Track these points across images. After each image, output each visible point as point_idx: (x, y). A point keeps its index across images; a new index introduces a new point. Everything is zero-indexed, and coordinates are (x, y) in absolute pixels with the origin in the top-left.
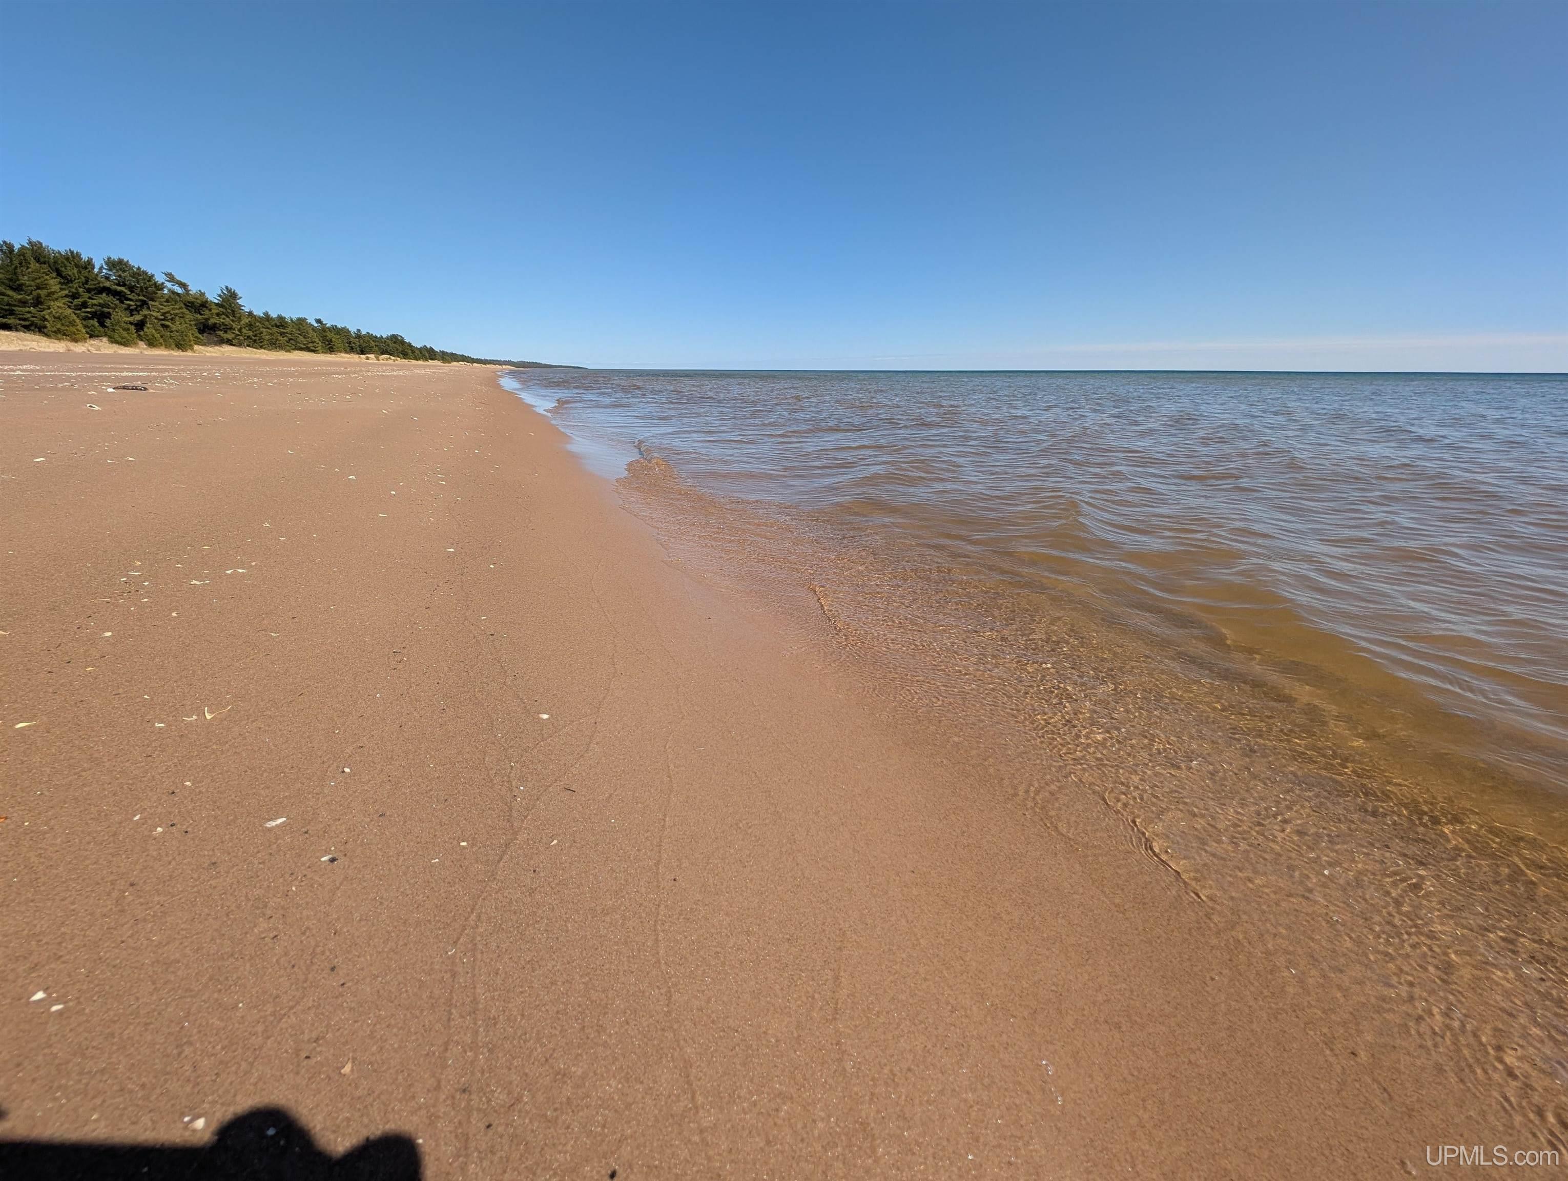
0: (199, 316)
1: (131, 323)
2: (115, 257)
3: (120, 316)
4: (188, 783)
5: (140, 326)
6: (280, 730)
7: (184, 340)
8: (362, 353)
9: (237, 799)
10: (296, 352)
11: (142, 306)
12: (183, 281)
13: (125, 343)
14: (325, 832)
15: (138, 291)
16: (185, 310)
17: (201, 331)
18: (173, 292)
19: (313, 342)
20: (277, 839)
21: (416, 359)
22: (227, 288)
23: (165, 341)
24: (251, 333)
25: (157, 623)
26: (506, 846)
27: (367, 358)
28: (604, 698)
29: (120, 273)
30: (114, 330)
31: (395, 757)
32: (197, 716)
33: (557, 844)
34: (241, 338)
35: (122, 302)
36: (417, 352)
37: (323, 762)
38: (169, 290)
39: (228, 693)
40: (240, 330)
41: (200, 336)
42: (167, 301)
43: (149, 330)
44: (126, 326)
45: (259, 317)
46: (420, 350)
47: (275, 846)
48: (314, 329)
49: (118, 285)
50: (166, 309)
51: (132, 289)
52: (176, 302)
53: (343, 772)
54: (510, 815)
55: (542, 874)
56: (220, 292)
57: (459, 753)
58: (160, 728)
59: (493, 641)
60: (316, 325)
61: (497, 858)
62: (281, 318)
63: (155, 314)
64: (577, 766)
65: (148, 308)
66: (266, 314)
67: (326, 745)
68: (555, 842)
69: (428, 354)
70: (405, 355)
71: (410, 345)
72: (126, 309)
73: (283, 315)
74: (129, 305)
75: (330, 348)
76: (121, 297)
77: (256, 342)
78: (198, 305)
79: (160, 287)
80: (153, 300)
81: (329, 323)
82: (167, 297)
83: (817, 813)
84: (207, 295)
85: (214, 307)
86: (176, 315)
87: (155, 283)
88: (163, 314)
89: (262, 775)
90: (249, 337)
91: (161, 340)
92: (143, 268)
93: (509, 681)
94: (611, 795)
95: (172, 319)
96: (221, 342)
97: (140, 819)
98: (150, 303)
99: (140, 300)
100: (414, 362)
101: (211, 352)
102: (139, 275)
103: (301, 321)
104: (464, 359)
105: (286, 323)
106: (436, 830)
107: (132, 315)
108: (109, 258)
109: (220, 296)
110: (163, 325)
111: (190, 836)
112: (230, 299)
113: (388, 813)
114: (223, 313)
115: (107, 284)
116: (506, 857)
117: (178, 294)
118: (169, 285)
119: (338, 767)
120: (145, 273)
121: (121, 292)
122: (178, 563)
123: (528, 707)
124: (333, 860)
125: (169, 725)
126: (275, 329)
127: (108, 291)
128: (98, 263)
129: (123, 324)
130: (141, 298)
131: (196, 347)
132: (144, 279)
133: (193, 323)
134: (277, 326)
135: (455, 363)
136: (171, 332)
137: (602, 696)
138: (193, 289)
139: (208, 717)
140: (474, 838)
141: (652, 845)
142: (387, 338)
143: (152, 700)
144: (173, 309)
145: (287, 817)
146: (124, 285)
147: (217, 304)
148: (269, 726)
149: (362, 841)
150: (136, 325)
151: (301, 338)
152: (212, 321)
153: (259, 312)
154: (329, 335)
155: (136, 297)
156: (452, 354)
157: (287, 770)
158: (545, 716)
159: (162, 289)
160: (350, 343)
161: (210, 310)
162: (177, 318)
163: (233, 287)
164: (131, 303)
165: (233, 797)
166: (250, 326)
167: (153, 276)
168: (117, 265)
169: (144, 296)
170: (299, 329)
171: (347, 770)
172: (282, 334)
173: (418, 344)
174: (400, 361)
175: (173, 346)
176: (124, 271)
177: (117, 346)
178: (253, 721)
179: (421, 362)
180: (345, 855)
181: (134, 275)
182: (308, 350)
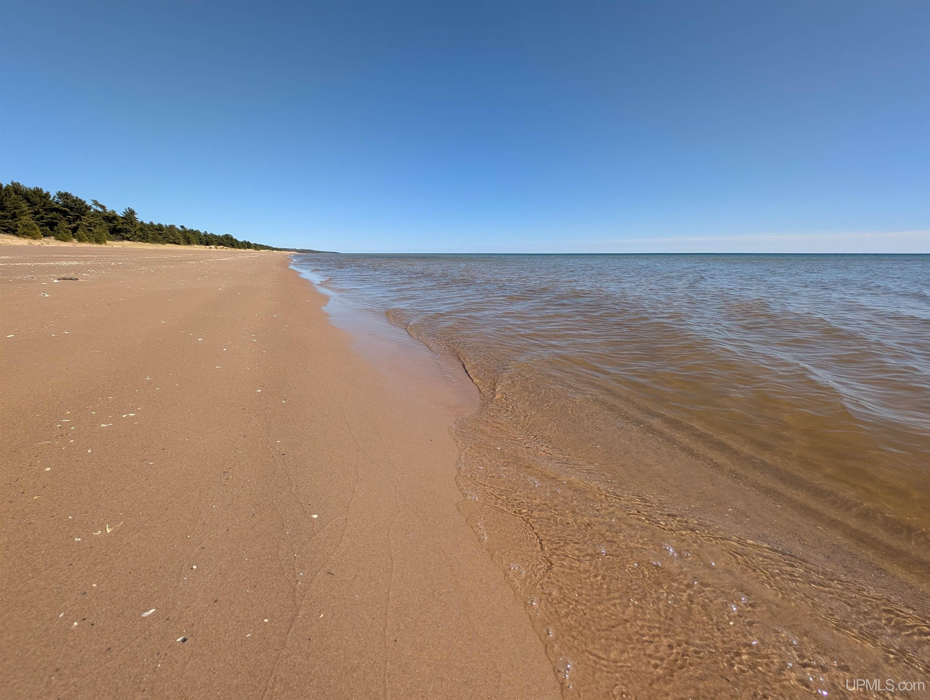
0: (111, 224)
1: (69, 229)
2: (63, 191)
3: (64, 224)
4: (94, 585)
5: (75, 230)
6: (153, 538)
7: (101, 238)
8: (207, 244)
9: (125, 596)
10: (168, 245)
11: (76, 219)
12: (103, 204)
13: (64, 240)
14: (180, 618)
15: (75, 210)
16: (103, 221)
17: (111, 233)
18: (97, 211)
19: (178, 239)
20: (149, 626)
21: (240, 248)
22: (129, 208)
23: (89, 238)
24: (141, 234)
25: (78, 459)
26: (292, 620)
27: (210, 248)
28: (351, 499)
29: (66, 200)
30: (59, 233)
31: (224, 555)
32: (101, 530)
33: (323, 617)
34: (136, 236)
35: (65, 216)
36: (240, 244)
37: (180, 561)
38: (94, 210)
39: (121, 511)
40: (135, 232)
41: (111, 235)
42: (93, 216)
43: (80, 232)
44: (67, 230)
45: (147, 225)
46: (242, 243)
47: (147, 632)
48: (179, 231)
49: (64, 207)
50: (92, 220)
51: (71, 209)
52: (98, 216)
53: (192, 568)
54: (294, 596)
55: (314, 642)
56: (124, 211)
57: (263, 548)
58: (78, 542)
59: (284, 459)
60: (180, 229)
61: (286, 630)
62: (160, 225)
63: (84, 223)
64: (335, 554)
65: (81, 220)
66: (151, 223)
67: (182, 547)
68: (322, 615)
69: (247, 245)
70: (233, 246)
71: (236, 240)
72: (67, 221)
73: (161, 223)
75: (188, 242)
76: (65, 214)
77: (144, 238)
78: (110, 218)
79: (89, 208)
80: (84, 215)
81: (188, 228)
82: (92, 214)
83: (481, 580)
84: (117, 213)
85: (120, 219)
86: (97, 224)
87: (86, 206)
88: (90, 223)
89: (141, 575)
90: (140, 236)
91: (87, 238)
92: (80, 197)
93: (293, 490)
94: (356, 576)
95: (94, 226)
96: (123, 239)
97: (64, 616)
98: (82, 217)
100: (238, 250)
101: (116, 245)
102: (76, 201)
103: (172, 227)
104: (268, 248)
105: (163, 228)
106: (249, 611)
107: (70, 224)
108: (59, 192)
109: (124, 213)
110: (88, 230)
111: (95, 627)
112: (130, 214)
113: (219, 599)
114: (126, 223)
115: (57, 206)
116: (291, 631)
117: (99, 212)
118: (94, 207)
119: (189, 565)
120: (80, 200)
121: (65, 211)
122: (93, 411)
123: (305, 510)
124: (184, 640)
125: (83, 539)
126: (156, 231)
127: (57, 210)
128: (53, 194)
129: (64, 229)
130: (77, 214)
131: (108, 242)
132: (79, 204)
133: (107, 228)
134: (157, 230)
135: (262, 251)
136: (94, 233)
137: (350, 498)
138: (109, 209)
139: (108, 531)
140: (272, 616)
141: (381, 613)
142: (223, 236)
143: (74, 519)
144: (95, 220)
145: (156, 608)
146: (67, 207)
147: (122, 218)
148: (146, 535)
149: (203, 623)
150: (72, 229)
151: (171, 237)
152: (119, 227)
153: (147, 222)
154: (188, 235)
155: (74, 214)
156: (261, 245)
157: (157, 570)
158: (315, 516)
159: (90, 209)
160: (200, 239)
161: (118, 221)
162: (98, 225)
163: (133, 208)
164: (71, 217)
165: (122, 594)
166: (141, 229)
167: (85, 202)
168: (65, 196)
169: (78, 213)
170: (170, 232)
171: (195, 567)
172: (160, 234)
173: (240, 239)
174: (229, 249)
175: (94, 241)
176: (68, 199)
177: (60, 241)
178: (137, 532)
179: (242, 250)
180: (192, 636)
181: (74, 201)
182: (175, 243)
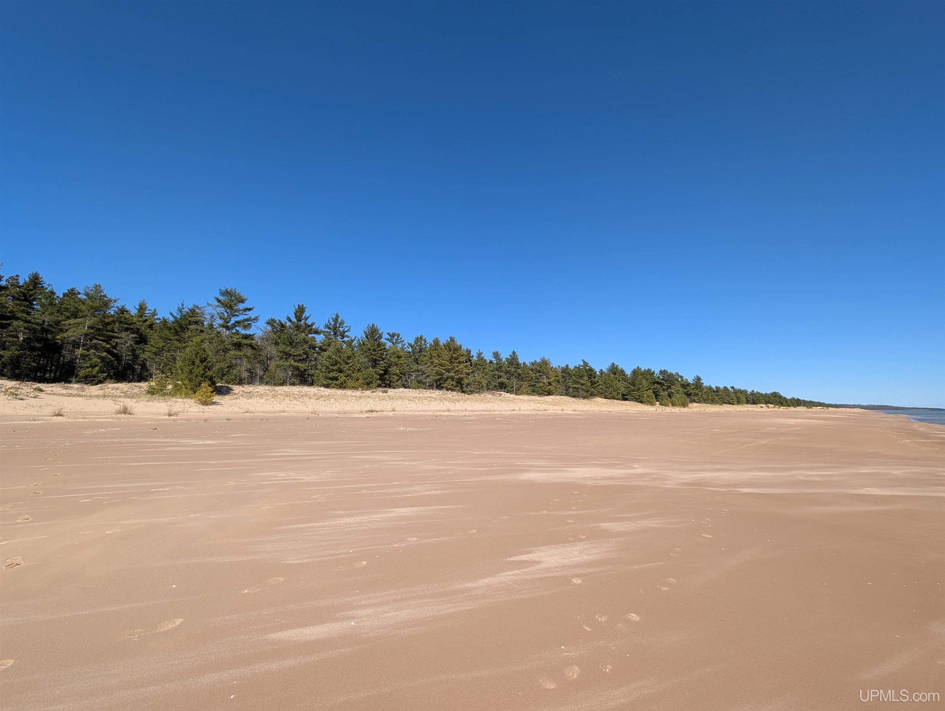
0: (686, 390)
2: (663, 369)
3: (663, 393)
5: (670, 396)
7: (685, 402)
8: (754, 403)
11: (668, 388)
12: (682, 375)
15: (668, 382)
16: (682, 388)
18: (678, 380)
19: (732, 399)
22: (697, 376)
29: (664, 375)
36: (789, 402)
40: (702, 396)
45: (709, 388)
46: (791, 400)
48: (731, 392)
49: (662, 380)
51: (666, 381)
52: (679, 385)
56: (694, 378)
60: (732, 390)
62: (717, 388)
66: (711, 386)
69: (797, 403)
70: (781, 404)
71: (785, 398)
72: (664, 390)
73: (718, 386)
74: (664, 388)
75: (739, 402)
76: (663, 385)
77: (706, 400)
78: (685, 385)
82: (677, 383)
84: (689, 380)
86: (680, 390)
88: (676, 391)
91: (678, 402)
99: (668, 386)
102: (670, 375)
103: (725, 388)
107: (666, 392)
108: (661, 370)
109: (693, 380)
112: (698, 381)
114: (695, 388)
115: (658, 380)
121: (663, 382)
126: (715, 394)
127: (658, 383)
128: (657, 372)
131: (689, 405)
132: (671, 377)
133: (685, 394)
134: (715, 392)
138: (685, 378)
142: (770, 394)
146: (664, 380)
147: (693, 384)
151: (726, 397)
152: (690, 392)
154: (739, 394)
156: (811, 402)
160: (748, 398)
161: (690, 387)
163: (699, 375)
164: (665, 387)
166: (706, 393)
168: (663, 372)
169: (670, 383)
170: (725, 393)
172: (717, 396)
173: (789, 397)
179: (792, 408)
181: (669, 376)
182: (730, 403)
